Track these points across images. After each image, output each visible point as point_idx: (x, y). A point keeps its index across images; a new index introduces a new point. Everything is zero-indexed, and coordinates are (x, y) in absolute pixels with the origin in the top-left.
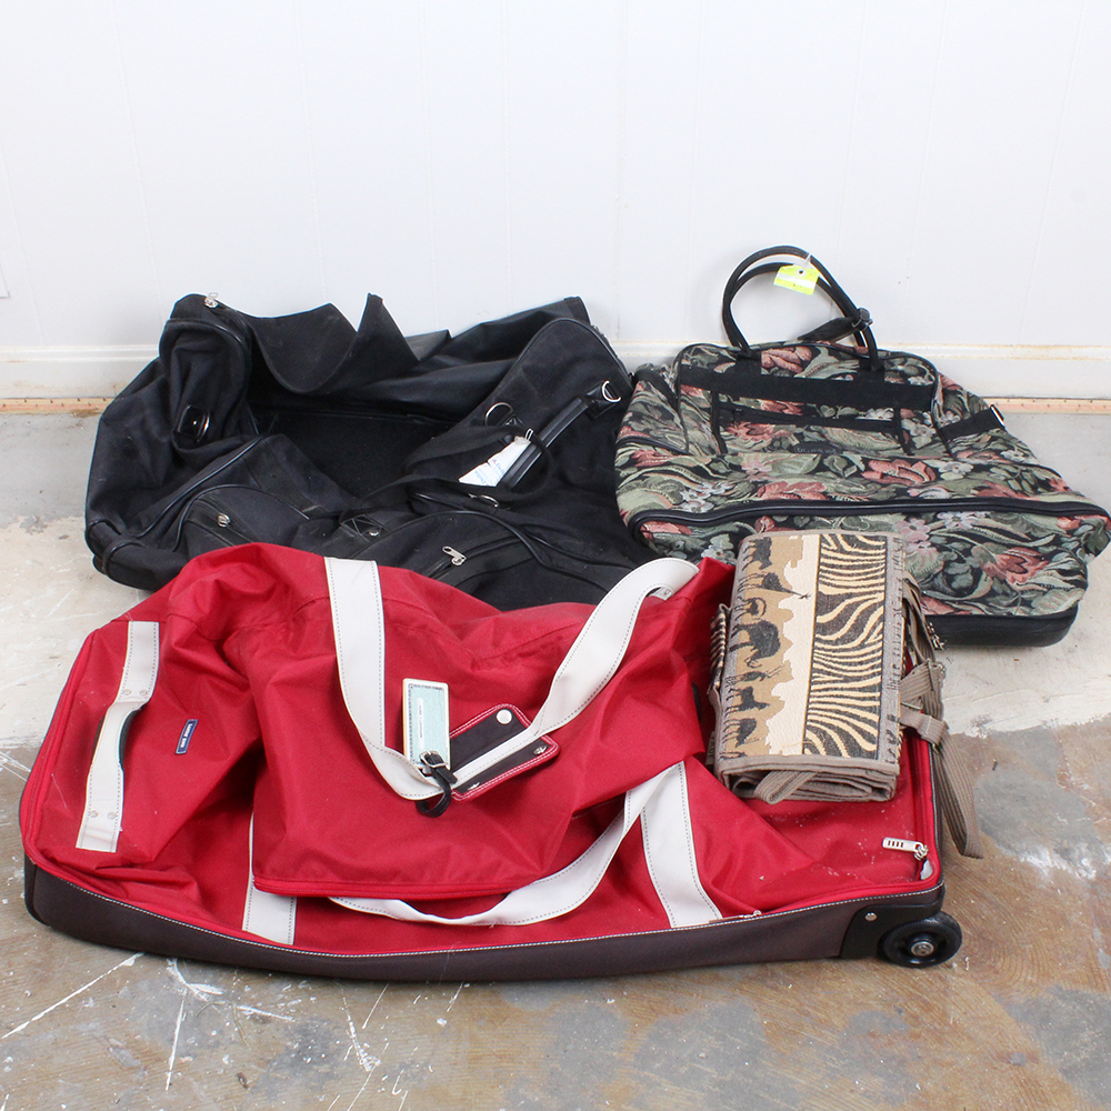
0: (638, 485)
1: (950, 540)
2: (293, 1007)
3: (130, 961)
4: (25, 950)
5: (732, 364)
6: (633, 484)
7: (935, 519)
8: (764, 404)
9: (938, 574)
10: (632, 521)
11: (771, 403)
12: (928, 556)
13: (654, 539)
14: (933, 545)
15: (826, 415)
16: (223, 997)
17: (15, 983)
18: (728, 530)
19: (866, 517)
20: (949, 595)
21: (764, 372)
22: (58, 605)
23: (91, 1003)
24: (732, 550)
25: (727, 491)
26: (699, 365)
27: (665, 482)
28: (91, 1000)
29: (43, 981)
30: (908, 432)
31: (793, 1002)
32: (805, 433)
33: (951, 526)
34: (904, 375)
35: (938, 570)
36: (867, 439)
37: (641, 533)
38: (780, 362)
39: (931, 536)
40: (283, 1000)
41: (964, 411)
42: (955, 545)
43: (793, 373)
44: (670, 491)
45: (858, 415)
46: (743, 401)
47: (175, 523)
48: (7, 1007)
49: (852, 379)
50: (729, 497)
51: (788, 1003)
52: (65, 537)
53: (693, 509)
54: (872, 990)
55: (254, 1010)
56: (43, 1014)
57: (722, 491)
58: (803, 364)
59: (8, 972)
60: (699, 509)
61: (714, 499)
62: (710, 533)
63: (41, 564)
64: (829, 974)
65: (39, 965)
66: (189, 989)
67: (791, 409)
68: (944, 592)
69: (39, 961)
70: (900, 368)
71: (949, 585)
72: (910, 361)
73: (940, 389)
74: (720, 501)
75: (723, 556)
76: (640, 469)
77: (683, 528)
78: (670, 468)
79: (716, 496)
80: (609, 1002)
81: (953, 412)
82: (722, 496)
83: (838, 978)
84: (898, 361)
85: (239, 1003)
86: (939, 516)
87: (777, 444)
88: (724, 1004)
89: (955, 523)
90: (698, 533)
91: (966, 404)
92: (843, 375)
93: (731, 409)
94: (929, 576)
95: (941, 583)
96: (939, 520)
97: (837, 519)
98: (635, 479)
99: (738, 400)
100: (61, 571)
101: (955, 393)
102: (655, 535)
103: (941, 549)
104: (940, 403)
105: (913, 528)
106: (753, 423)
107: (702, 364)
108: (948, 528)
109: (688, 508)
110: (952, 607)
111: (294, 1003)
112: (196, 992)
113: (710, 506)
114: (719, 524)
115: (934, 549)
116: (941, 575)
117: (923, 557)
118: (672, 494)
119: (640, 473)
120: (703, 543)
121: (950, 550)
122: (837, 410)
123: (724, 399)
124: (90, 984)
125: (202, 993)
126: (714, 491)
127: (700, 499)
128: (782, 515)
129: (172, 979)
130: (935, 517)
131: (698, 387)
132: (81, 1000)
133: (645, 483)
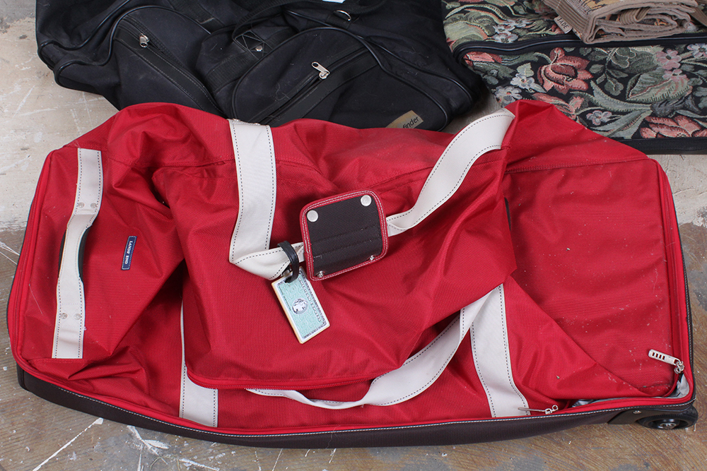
0: (461, 17)
1: (697, 68)
2: (220, 459)
3: (100, 421)
4: (23, 411)
6: (457, 16)
7: (686, 50)
9: (688, 96)
10: (456, 49)
12: (680, 82)
13: (473, 66)
14: (684, 72)
16: (169, 451)
17: (18, 440)
18: (529, 59)
19: (635, 48)
20: (696, 113)
22: (24, 101)
23: (74, 457)
24: (533, 77)
25: (527, 25)
27: (481, 17)
28: (74, 454)
29: (38, 437)
31: (572, 456)
33: (698, 56)
35: (688, 94)
37: (464, 60)
39: (682, 64)
40: (212, 454)
42: (701, 72)
44: (485, 25)
47: (106, 39)
48: (13, 460)
50: (529, 30)
51: (569, 457)
52: (24, 37)
53: (502, 40)
54: (627, 446)
55: (192, 463)
56: (40, 466)
57: (524, 25)
59: (12, 430)
60: (506, 40)
61: (518, 31)
62: (516, 62)
63: (8, 62)
64: (598, 433)
65: (34, 424)
66: (144, 445)
68: (693, 112)
69: (34, 420)
71: (697, 106)
74: (523, 33)
75: (526, 83)
76: (462, 4)
77: (496, 57)
78: (486, 6)
79: (519, 28)
80: (443, 455)
82: (524, 29)
83: (603, 436)
85: (181, 456)
86: (688, 48)
88: (524, 457)
89: (701, 54)
90: (508, 61)
94: (681, 99)
95: (690, 103)
96: (689, 51)
97: (612, 50)
98: (459, 12)
100: (24, 69)
102: (475, 64)
103: (690, 76)
105: (669, 58)
108: (696, 57)
109: (498, 39)
110: (699, 125)
111: (220, 456)
112: (150, 447)
113: (515, 37)
114: (522, 54)
115: (685, 76)
116: (690, 98)
117: (677, 84)
118: (487, 27)
119: (463, 7)
120: (512, 71)
121: (697, 77)
124: (72, 441)
125: (154, 447)
126: (517, 24)
127: (507, 31)
128: (570, 47)
129: (131, 435)
130: (686, 48)
132: (67, 454)
133: (467, 17)
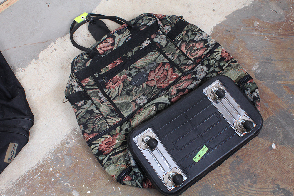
0: (110, 163)
5: (91, 60)
8: (110, 67)
11: (111, 65)
15: (130, 55)
21: (103, 56)
26: (81, 69)
27: (119, 158)
30: (157, 42)
32: (131, 72)
34: (145, 25)
36: (149, 58)
38: (105, 49)
41: (170, 23)
43: (111, 49)
44: (123, 161)
45: (140, 48)
46: (103, 71)
49: (130, 38)
58: (113, 44)
67: (118, 62)
70: (143, 23)
72: (145, 18)
73: (158, 20)
76: (106, 155)
81: (167, 25)
84: (140, 21)
87: (125, 85)
91: (170, 21)
92: (127, 39)
93: (101, 77)
99: (101, 72)
101: (164, 19)
104: (161, 24)
106: (112, 78)
107: (81, 67)
122: (132, 51)
123: (97, 75)
131: (86, 78)
133: (113, 161)
